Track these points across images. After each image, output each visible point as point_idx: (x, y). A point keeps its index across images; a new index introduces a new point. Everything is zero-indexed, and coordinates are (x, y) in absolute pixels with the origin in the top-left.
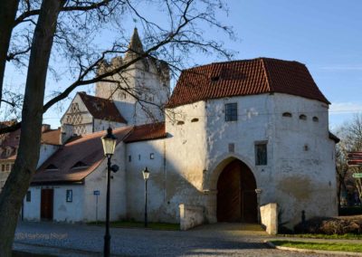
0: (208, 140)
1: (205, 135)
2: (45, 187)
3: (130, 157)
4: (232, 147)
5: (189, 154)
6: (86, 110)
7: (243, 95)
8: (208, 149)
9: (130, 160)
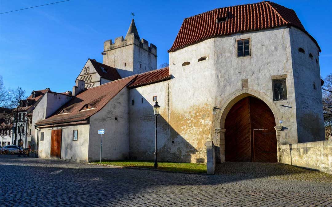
0: (218, 77)
1: (214, 72)
2: (55, 128)
3: (133, 101)
4: (245, 83)
5: (196, 93)
6: (95, 71)
7: (257, 30)
8: (219, 86)
9: (133, 104)
